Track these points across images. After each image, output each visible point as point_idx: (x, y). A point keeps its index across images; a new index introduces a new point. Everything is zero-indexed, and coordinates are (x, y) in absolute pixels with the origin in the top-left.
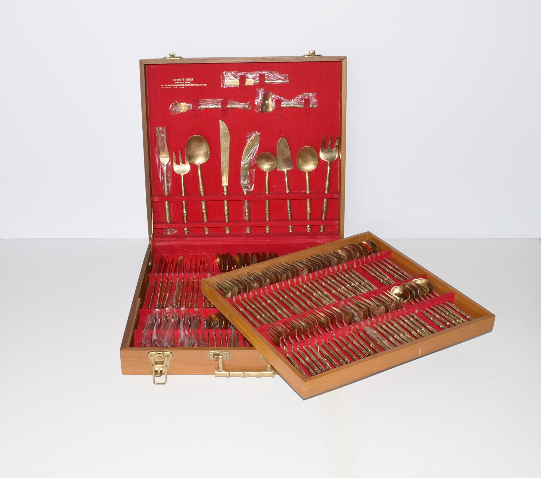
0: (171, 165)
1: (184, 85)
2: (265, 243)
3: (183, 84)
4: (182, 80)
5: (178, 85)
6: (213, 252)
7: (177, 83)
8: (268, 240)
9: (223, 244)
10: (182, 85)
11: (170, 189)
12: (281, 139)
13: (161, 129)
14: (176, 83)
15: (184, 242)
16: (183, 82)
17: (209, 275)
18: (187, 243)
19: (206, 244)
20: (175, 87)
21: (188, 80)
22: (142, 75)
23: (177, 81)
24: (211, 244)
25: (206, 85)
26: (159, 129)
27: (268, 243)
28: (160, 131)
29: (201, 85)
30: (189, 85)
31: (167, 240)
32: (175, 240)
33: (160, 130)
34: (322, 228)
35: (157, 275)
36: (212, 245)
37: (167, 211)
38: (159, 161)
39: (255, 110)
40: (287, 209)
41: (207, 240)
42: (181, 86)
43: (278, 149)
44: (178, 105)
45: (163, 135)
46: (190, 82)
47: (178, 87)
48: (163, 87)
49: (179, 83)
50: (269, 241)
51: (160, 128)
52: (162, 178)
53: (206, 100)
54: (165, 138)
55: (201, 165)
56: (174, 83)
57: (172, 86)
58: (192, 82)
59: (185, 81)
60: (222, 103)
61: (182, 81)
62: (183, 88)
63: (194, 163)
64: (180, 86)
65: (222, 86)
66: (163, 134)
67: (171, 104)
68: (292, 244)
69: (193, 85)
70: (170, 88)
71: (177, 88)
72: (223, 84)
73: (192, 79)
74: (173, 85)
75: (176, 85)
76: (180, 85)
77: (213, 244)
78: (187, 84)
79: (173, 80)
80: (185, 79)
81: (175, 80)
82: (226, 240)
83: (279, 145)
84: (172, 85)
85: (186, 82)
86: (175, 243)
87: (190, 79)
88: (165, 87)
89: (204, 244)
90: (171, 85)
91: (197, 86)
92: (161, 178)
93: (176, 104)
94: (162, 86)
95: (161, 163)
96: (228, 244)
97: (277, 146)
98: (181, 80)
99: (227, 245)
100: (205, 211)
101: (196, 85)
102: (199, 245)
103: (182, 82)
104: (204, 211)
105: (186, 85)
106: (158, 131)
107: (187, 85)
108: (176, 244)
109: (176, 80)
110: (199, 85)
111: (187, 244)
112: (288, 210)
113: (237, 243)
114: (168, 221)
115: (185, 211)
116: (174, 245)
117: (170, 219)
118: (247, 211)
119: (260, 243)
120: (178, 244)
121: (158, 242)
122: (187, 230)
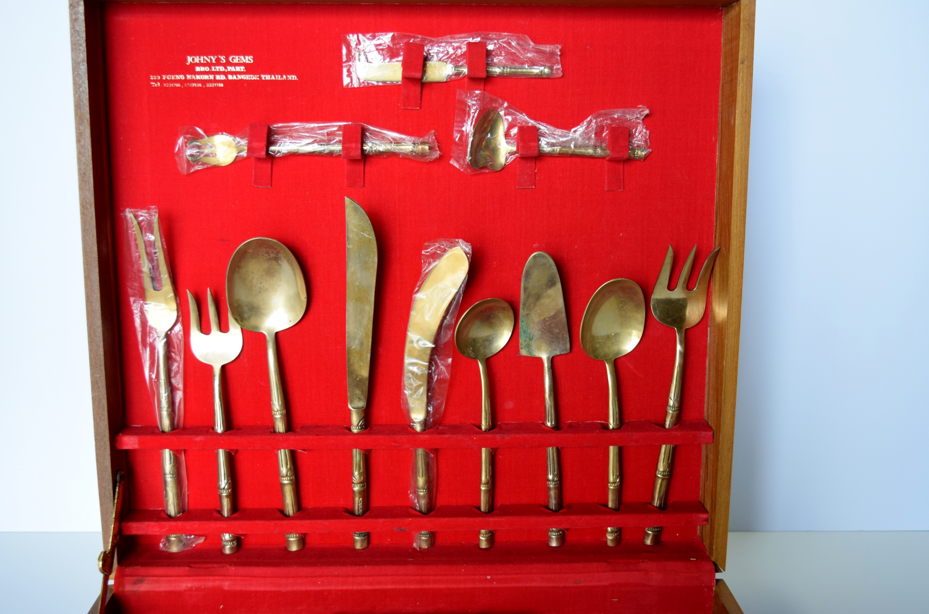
0: (181, 333)
1: (223, 77)
2: (478, 585)
3: (219, 73)
4: (218, 60)
5: (206, 77)
7: (202, 69)
8: (489, 577)
9: (344, 588)
10: (218, 77)
11: (179, 409)
12: (535, 257)
13: (143, 215)
14: (198, 69)
15: (217, 583)
16: (222, 69)
18: (227, 585)
19: (289, 589)
20: (194, 85)
21: (236, 61)
22: (78, 31)
23: (200, 64)
24: (304, 588)
25: (294, 77)
26: (136, 217)
27: (488, 585)
28: (139, 223)
29: (278, 77)
30: (240, 77)
31: (162, 576)
32: (188, 576)
33: (143, 221)
34: (650, 532)
36: (307, 594)
37: (169, 479)
38: (144, 323)
39: (452, 162)
40: (546, 475)
41: (293, 577)
42: (215, 81)
43: (525, 289)
44: (203, 140)
45: (152, 238)
46: (242, 69)
47: (204, 82)
48: (156, 81)
49: (207, 69)
50: (491, 581)
51: (140, 213)
52: (154, 376)
53: (294, 126)
54: (159, 244)
55: (277, 334)
56: (191, 69)
57: (186, 81)
58: (249, 69)
59: (228, 63)
60: (344, 136)
61: (218, 63)
62: (222, 85)
63: (257, 327)
64: (210, 81)
65: (346, 81)
66: (152, 233)
67: (179, 138)
68: (564, 587)
69: (254, 78)
70: (178, 85)
71: (200, 85)
72: (349, 75)
73: (249, 59)
74: (189, 77)
75: (198, 77)
76: (212, 77)
77: (313, 588)
78: (232, 73)
79: (190, 59)
80: (227, 59)
81: (193, 60)
82: (353, 576)
83: (528, 275)
84: (186, 77)
85: (230, 68)
86: (189, 585)
87: (242, 57)
88: (161, 81)
89: (283, 589)
90: (182, 77)
91: (266, 81)
92: (150, 376)
93: (197, 137)
94: (154, 81)
95: (151, 328)
96: (360, 588)
97: (523, 279)
98: (214, 62)
99: (357, 591)
100: (290, 480)
101: (263, 77)
102: (265, 593)
103: (217, 68)
104: (285, 481)
105: (230, 77)
106: (135, 222)
107: (235, 77)
108: (191, 589)
109: (197, 60)
110: (273, 78)
111: (226, 588)
112: (549, 480)
113: (389, 587)
114: (172, 509)
115: (226, 481)
116: (185, 591)
117: (178, 504)
118: (421, 481)
119: (462, 586)
120: (198, 589)
121: (135, 583)
122: (232, 541)
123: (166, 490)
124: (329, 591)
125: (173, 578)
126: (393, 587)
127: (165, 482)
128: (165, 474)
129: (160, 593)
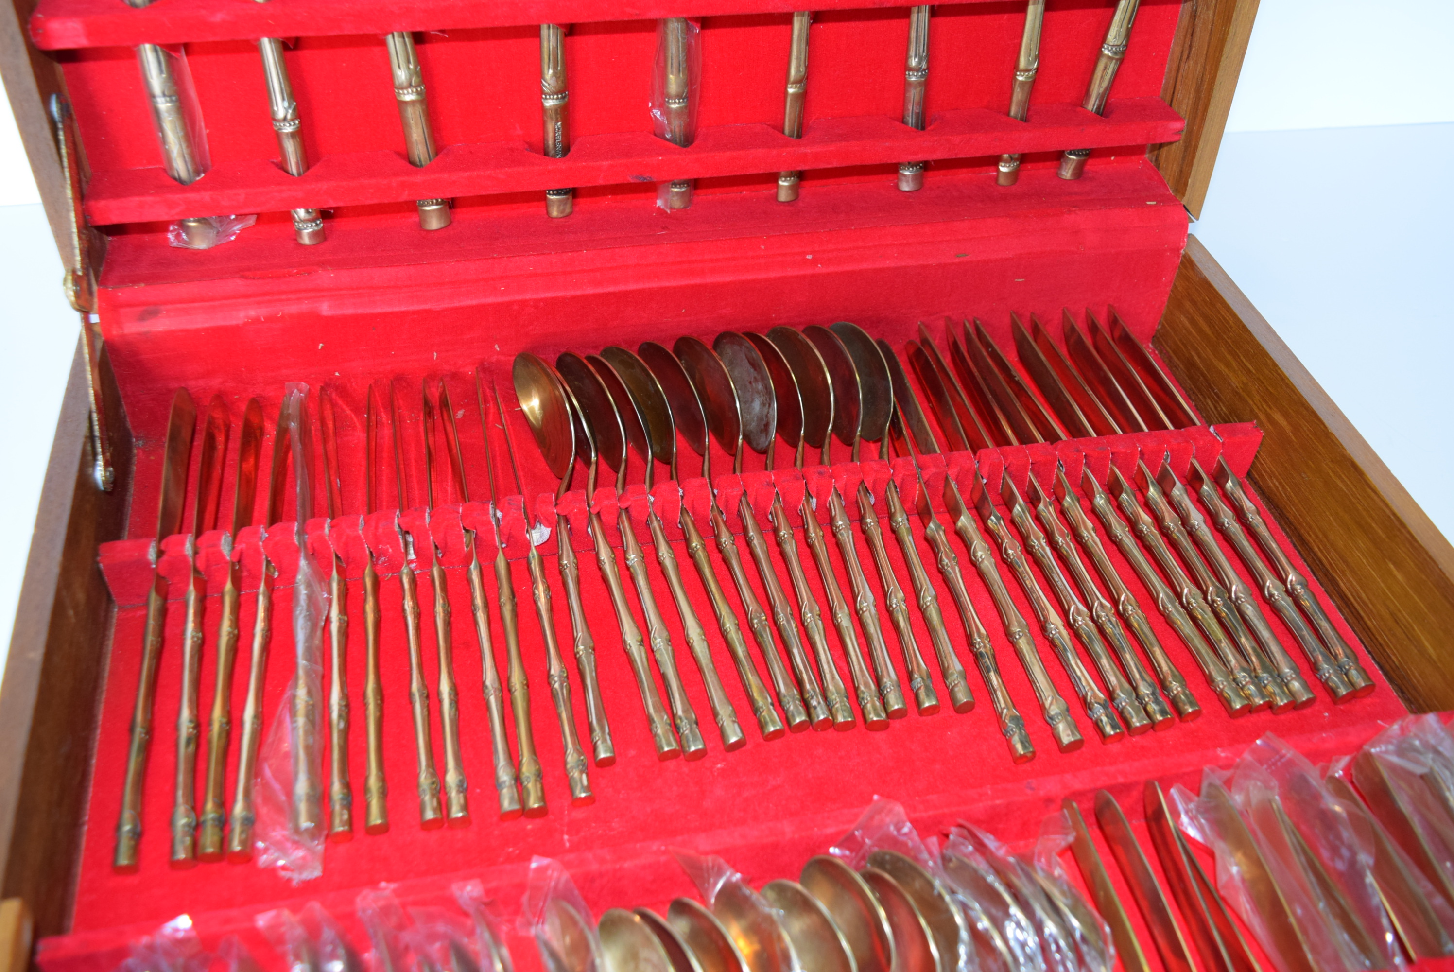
2: (791, 272)
6: (493, 347)
8: (809, 257)
9: (550, 295)
15: (305, 307)
17: (499, 514)
18: (326, 308)
19: (447, 305)
24: (474, 302)
27: (809, 271)
31: (193, 301)
32: (247, 296)
35: (160, 553)
36: (480, 309)
37: (164, 105)
40: (906, 58)
50: (814, 262)
68: (941, 265)
77: (490, 300)
86: (252, 313)
96: (578, 293)
99: (574, 298)
100: (418, 93)
102: (401, 315)
104: (409, 96)
108: (256, 320)
111: (325, 314)
112: (908, 70)
113: (632, 286)
114: (180, 166)
115: (286, 104)
116: (246, 324)
117: (193, 156)
118: (674, 82)
119: (762, 275)
120: (270, 319)
121: (142, 318)
122: (313, 220)
123: (161, 129)
124: (523, 303)
125: (217, 303)
126: (640, 286)
127: (157, 112)
128: (153, 96)
129: (197, 331)
